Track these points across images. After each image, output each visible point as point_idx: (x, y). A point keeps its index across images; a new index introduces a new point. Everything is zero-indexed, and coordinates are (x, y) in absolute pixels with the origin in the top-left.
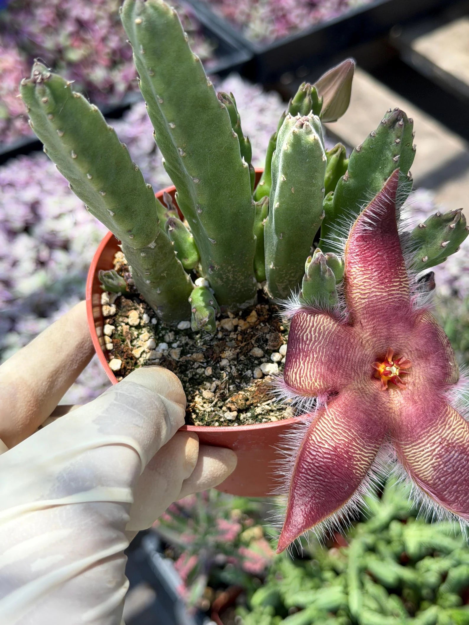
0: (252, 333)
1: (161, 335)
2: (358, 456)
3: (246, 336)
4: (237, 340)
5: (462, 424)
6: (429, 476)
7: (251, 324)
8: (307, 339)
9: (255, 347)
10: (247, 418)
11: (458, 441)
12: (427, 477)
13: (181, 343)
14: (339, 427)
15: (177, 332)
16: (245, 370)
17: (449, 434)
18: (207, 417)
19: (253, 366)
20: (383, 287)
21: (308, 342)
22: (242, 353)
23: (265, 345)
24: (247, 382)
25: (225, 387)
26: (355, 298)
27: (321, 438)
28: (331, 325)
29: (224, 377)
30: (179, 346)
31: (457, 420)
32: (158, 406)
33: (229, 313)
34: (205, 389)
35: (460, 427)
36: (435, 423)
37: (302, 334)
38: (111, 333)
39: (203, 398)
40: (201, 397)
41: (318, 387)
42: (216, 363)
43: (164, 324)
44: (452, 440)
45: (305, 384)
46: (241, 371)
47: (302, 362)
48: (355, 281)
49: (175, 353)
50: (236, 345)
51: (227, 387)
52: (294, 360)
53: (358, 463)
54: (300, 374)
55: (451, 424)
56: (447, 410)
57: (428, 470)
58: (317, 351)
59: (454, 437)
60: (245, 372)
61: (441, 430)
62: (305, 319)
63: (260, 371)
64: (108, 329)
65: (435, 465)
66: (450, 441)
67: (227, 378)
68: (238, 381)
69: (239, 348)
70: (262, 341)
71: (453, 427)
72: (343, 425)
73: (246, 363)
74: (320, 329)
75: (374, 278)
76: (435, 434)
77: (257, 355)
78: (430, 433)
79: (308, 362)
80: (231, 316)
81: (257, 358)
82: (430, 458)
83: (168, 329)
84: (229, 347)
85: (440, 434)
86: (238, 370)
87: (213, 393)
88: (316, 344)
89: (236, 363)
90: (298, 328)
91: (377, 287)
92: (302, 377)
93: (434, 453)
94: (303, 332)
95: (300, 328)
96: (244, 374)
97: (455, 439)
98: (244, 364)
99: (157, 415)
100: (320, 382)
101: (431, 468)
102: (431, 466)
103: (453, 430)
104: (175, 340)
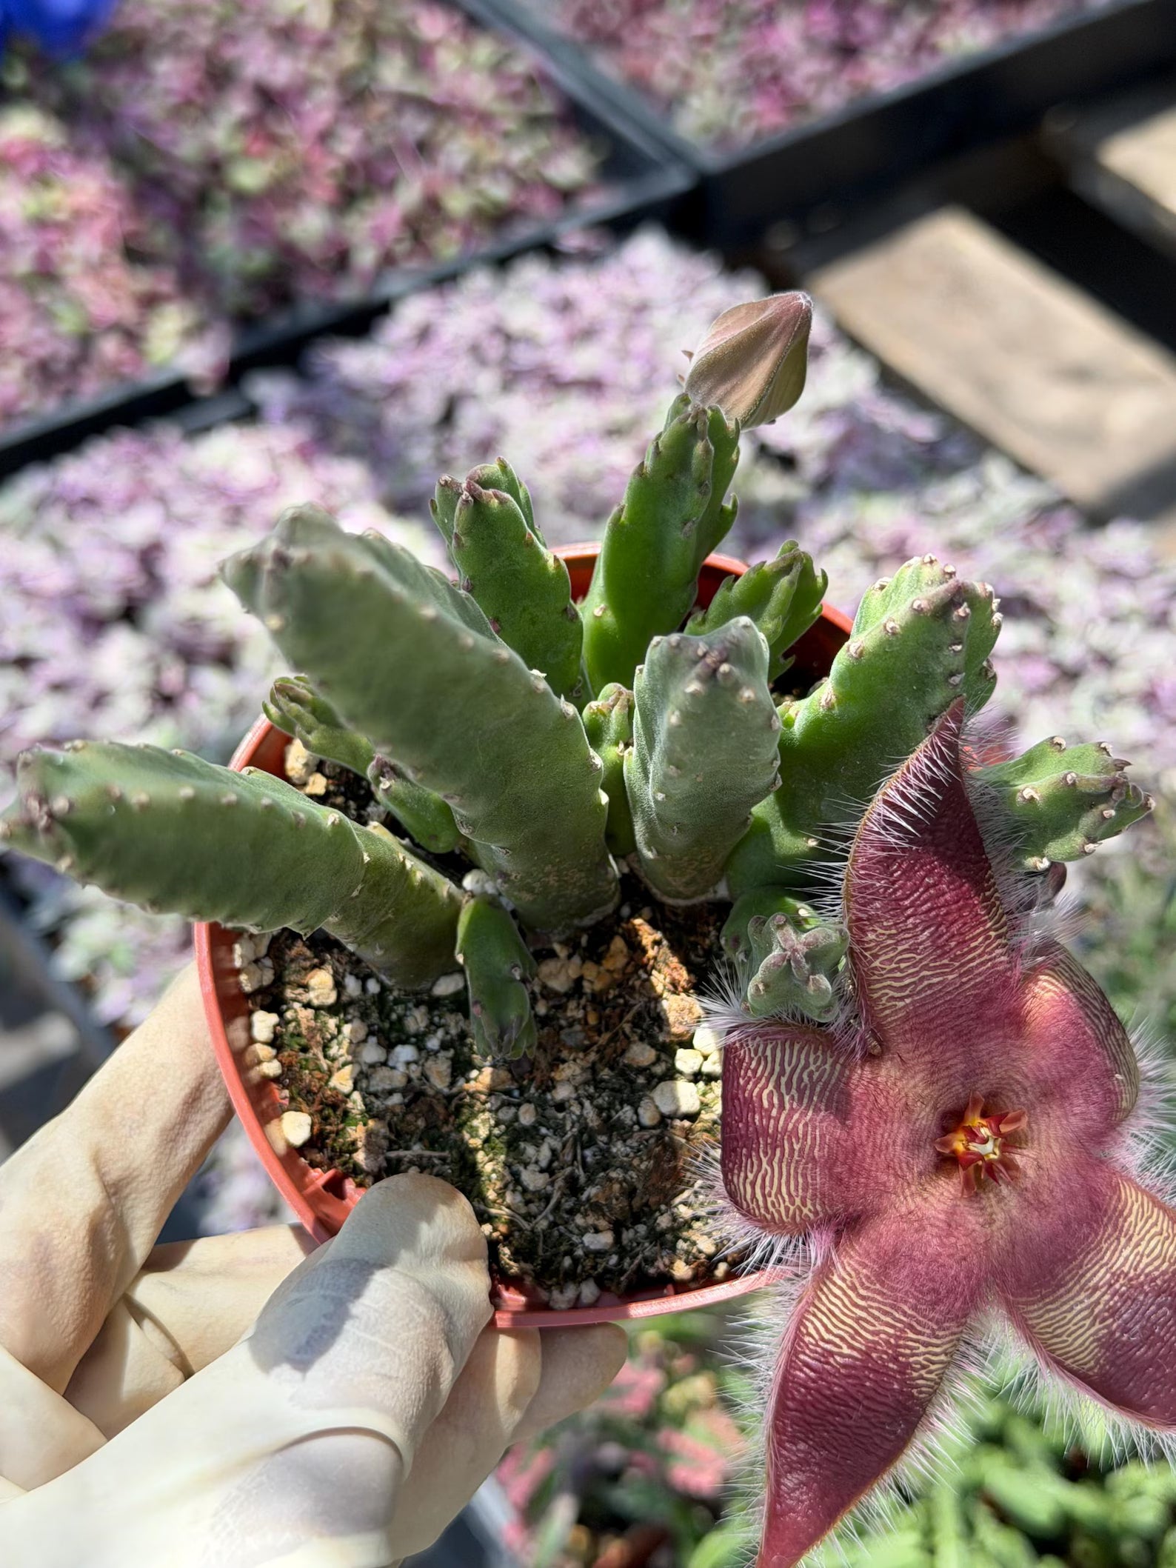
0: (621, 1001)
1: (394, 1016)
2: (921, 1359)
3: (608, 1011)
4: (586, 1023)
5: (1155, 1224)
6: (1089, 1361)
7: (616, 976)
8: (772, 1105)
9: (635, 1042)
10: (639, 1239)
11: (1150, 1268)
12: (1085, 1364)
13: (447, 1033)
14: (869, 1303)
15: (434, 1004)
16: (618, 1107)
17: (1127, 1259)
18: (541, 1244)
19: (633, 1092)
20: (946, 961)
21: (774, 1113)
22: (605, 1061)
23: (656, 1028)
24: (625, 1136)
25: (575, 1158)
26: (879, 998)
27: (828, 1330)
28: (827, 1067)
29: (568, 1128)
30: (444, 1046)
31: (1146, 1215)
32: (428, 1317)
33: (557, 947)
34: (526, 1165)
35: (1153, 1231)
36: (1092, 1243)
37: (757, 1090)
38: (271, 1036)
39: (525, 1191)
40: (519, 1188)
41: (811, 1216)
42: (544, 1092)
43: (400, 990)
44: (1135, 1270)
45: (779, 1212)
46: (608, 1109)
47: (764, 1160)
48: (877, 963)
49: (439, 1073)
50: (586, 1042)
51: (579, 1157)
52: (744, 1151)
53: (923, 1372)
54: (763, 1187)
55: (1131, 1232)
56: (1119, 1199)
57: (1086, 1349)
58: (801, 1136)
59: (1140, 1262)
60: (617, 1112)
61: (1109, 1254)
62: (760, 1054)
63: (653, 1108)
64: (264, 1023)
65: (1100, 1334)
66: (1132, 1274)
67: (575, 1130)
68: (604, 1138)
69: (595, 1048)
70: (648, 1019)
71: (1135, 1240)
72: (879, 1298)
73: (617, 1086)
74: (800, 1079)
75: (921, 947)
76: (1097, 1267)
77: (640, 1064)
78: (1085, 1268)
79: (781, 1162)
80: (562, 951)
81: (642, 1070)
82: (1088, 1322)
83: (409, 1001)
84: (571, 1049)
85: (1107, 1264)
86: (600, 1109)
87: (547, 1175)
88: (796, 1116)
89: (591, 1090)
90: (746, 1073)
91: (932, 965)
92: (770, 1196)
93: (1096, 1311)
94: (760, 1086)
95: (750, 1073)
96: (616, 1117)
97: (1142, 1266)
98: (613, 1090)
99: (427, 1340)
100: (814, 1205)
101: (1091, 1343)
102: (1091, 1339)
103: (1138, 1245)
104: (432, 1027)
